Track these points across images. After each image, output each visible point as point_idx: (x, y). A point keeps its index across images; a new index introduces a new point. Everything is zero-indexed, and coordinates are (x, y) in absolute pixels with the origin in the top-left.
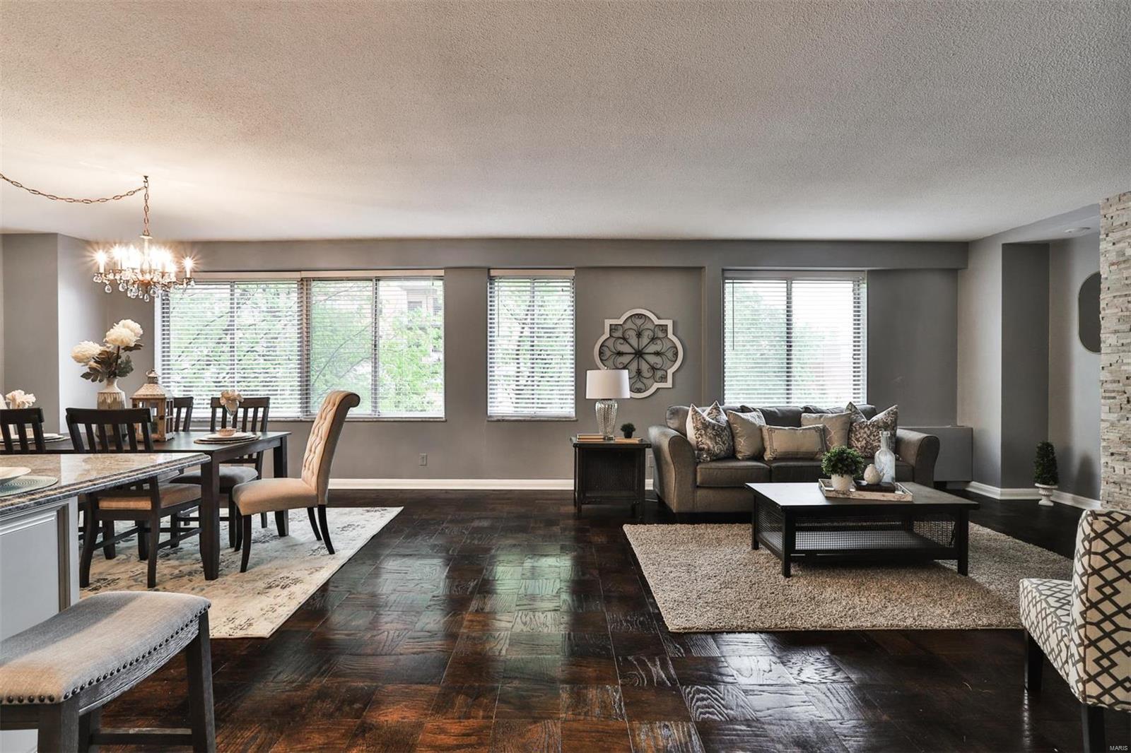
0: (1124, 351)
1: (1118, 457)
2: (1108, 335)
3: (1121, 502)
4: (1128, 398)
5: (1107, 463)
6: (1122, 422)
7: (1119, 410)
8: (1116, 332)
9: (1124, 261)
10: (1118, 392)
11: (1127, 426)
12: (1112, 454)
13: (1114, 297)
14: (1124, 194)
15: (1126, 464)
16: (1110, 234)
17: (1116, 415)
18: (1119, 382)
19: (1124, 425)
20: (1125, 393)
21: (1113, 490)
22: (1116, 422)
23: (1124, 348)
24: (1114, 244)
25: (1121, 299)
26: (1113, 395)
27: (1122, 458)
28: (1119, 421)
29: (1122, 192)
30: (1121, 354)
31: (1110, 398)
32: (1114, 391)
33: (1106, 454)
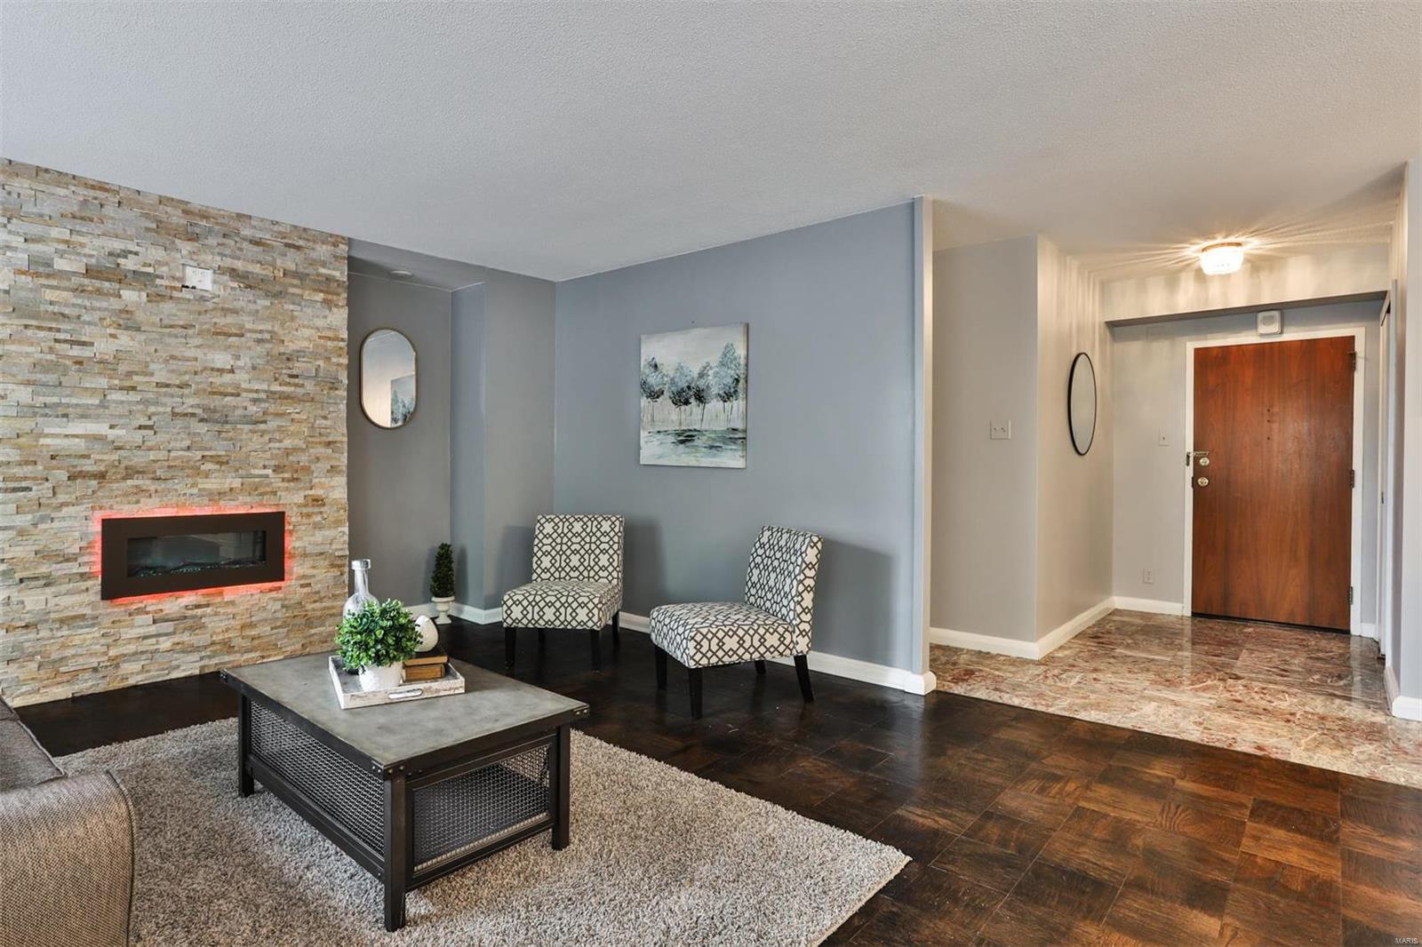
0: (46, 415)
1: (33, 583)
2: (11, 386)
3: (39, 653)
4: (54, 487)
5: (9, 597)
6: (42, 526)
7: (36, 507)
8: (28, 383)
9: (48, 276)
10: (35, 479)
11: (52, 531)
12: (21, 581)
13: (26, 327)
14: (47, 171)
15: (49, 590)
16: (14, 221)
17: (29, 517)
18: (35, 463)
19: (45, 531)
20: (47, 480)
21: (23, 638)
22: (31, 528)
23: (47, 411)
24: (26, 240)
25: (42, 334)
26: (24, 484)
27: (42, 582)
28: (35, 525)
29: (44, 166)
30: (40, 420)
31: (15, 490)
32: (25, 478)
33: (11, 582)
